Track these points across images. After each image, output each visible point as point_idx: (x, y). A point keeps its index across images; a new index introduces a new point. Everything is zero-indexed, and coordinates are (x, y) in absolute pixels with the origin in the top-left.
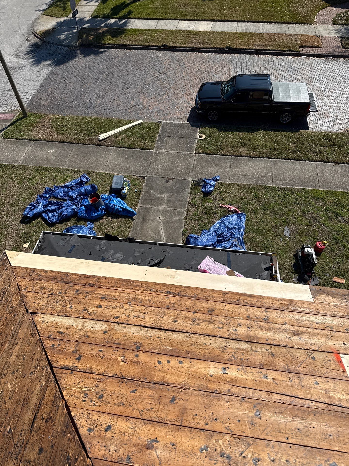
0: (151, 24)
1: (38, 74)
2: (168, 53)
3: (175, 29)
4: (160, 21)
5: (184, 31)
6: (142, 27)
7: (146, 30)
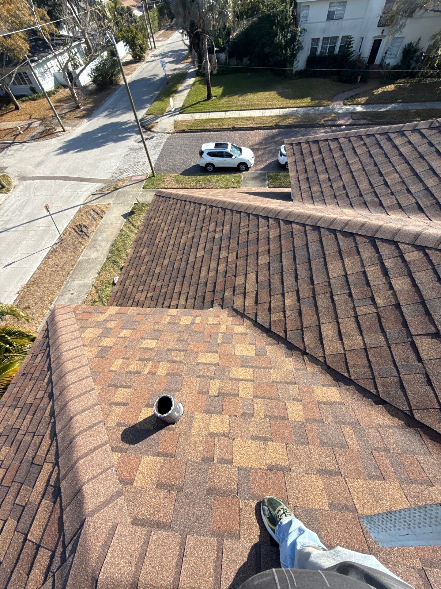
0: (222, 115)
1: (154, 152)
2: (236, 132)
3: (238, 116)
4: (227, 112)
5: (244, 117)
6: (216, 117)
7: (218, 119)
